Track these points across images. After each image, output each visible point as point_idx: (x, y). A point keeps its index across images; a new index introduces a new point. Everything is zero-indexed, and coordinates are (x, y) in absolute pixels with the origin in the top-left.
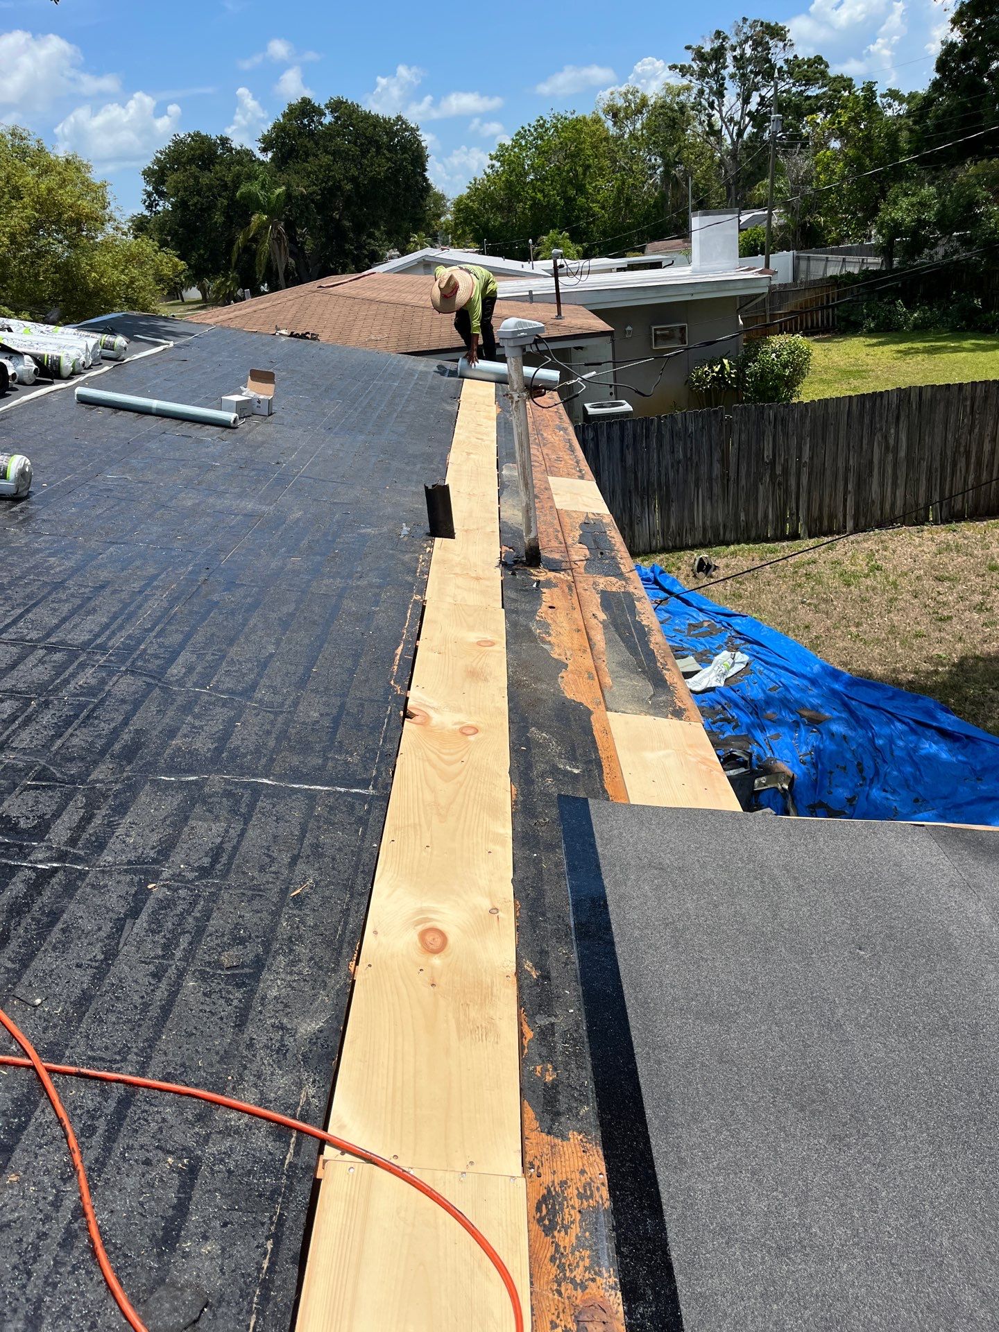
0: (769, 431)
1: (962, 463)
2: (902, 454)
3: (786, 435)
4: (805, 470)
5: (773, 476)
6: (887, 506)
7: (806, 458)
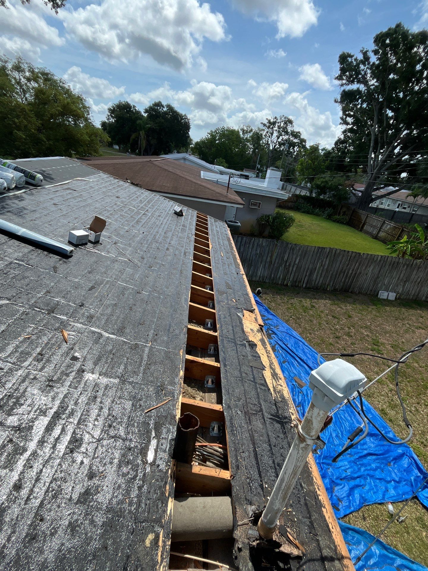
0: (288, 251)
1: (342, 275)
2: (326, 267)
3: (293, 254)
4: (296, 266)
5: (286, 265)
6: (317, 282)
7: (297, 262)
